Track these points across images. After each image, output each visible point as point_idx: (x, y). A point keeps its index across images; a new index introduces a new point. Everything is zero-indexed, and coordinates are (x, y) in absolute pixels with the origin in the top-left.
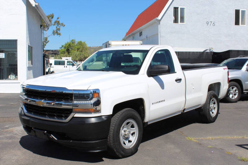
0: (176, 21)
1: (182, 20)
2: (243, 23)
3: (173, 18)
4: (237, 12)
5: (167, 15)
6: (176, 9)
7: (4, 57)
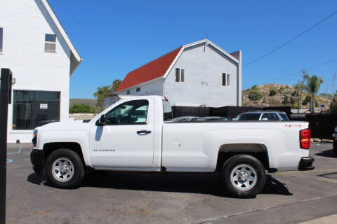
0: (177, 80)
1: (182, 80)
2: (228, 84)
3: (175, 78)
4: (224, 75)
5: (170, 74)
6: (177, 70)
7: (41, 105)
